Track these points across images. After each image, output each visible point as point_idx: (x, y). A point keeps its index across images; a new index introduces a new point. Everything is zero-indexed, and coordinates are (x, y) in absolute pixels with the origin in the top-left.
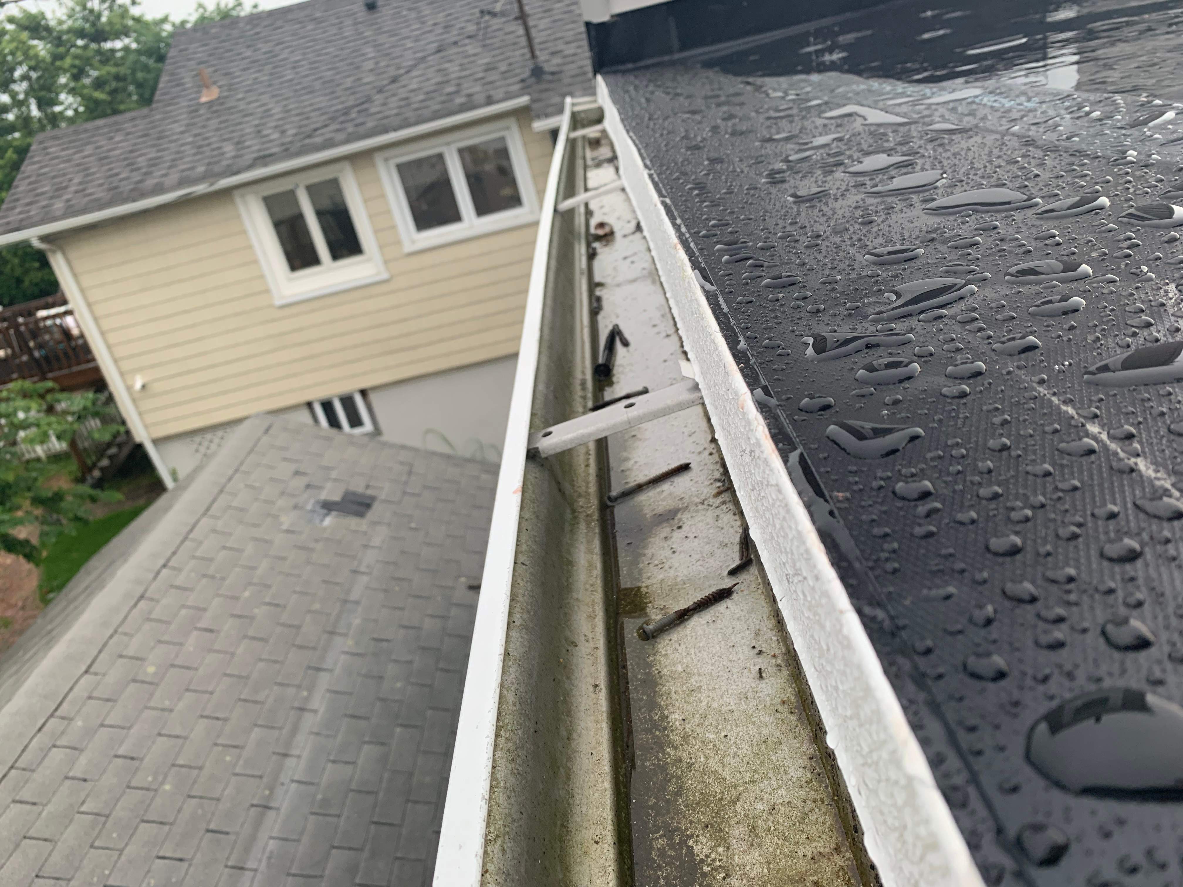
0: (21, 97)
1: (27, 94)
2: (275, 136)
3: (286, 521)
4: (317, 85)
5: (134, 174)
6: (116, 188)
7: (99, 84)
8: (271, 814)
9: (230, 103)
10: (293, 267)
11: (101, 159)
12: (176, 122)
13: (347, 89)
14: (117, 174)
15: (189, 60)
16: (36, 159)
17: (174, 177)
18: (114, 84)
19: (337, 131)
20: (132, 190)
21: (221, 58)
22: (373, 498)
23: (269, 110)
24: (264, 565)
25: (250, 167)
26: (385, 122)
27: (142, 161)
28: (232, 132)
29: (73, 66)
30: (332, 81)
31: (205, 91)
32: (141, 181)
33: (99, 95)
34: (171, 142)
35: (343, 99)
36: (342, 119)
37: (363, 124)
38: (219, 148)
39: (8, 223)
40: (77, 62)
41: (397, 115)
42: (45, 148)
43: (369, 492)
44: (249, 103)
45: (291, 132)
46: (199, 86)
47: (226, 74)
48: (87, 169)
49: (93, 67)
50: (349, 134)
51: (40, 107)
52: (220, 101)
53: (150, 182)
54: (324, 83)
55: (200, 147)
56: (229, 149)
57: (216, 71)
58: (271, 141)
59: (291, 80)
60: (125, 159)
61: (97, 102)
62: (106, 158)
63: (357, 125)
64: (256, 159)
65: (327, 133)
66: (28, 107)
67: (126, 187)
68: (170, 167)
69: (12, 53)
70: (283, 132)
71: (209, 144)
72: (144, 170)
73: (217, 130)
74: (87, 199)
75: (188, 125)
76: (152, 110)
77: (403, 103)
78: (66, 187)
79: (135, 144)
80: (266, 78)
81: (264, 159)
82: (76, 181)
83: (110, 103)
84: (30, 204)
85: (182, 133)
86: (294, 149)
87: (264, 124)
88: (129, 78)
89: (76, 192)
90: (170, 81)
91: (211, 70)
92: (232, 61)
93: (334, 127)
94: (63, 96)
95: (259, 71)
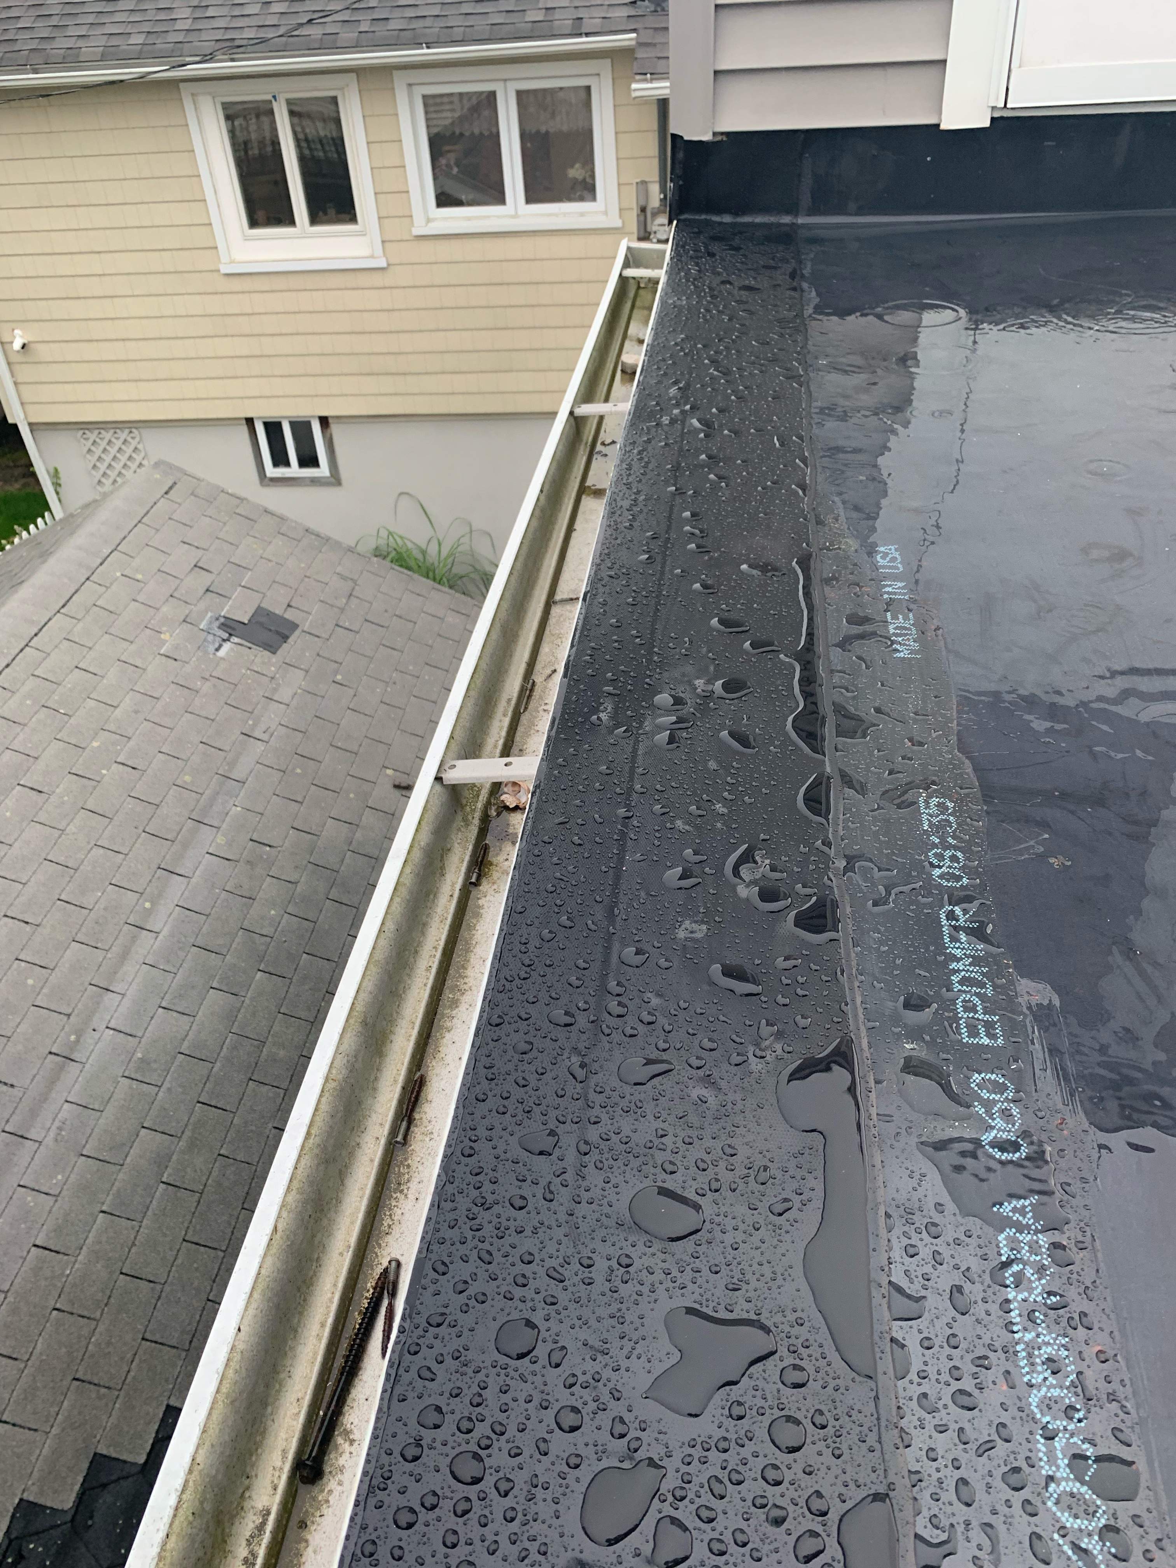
3: (169, 640)
5: (40, 26)
8: (73, 1069)
10: (253, 223)
14: (15, 22)
17: (97, 43)
20: (33, 52)
22: (294, 626)
24: (128, 703)
32: (48, 41)
37: (384, 20)
41: (436, 18)
43: (289, 615)
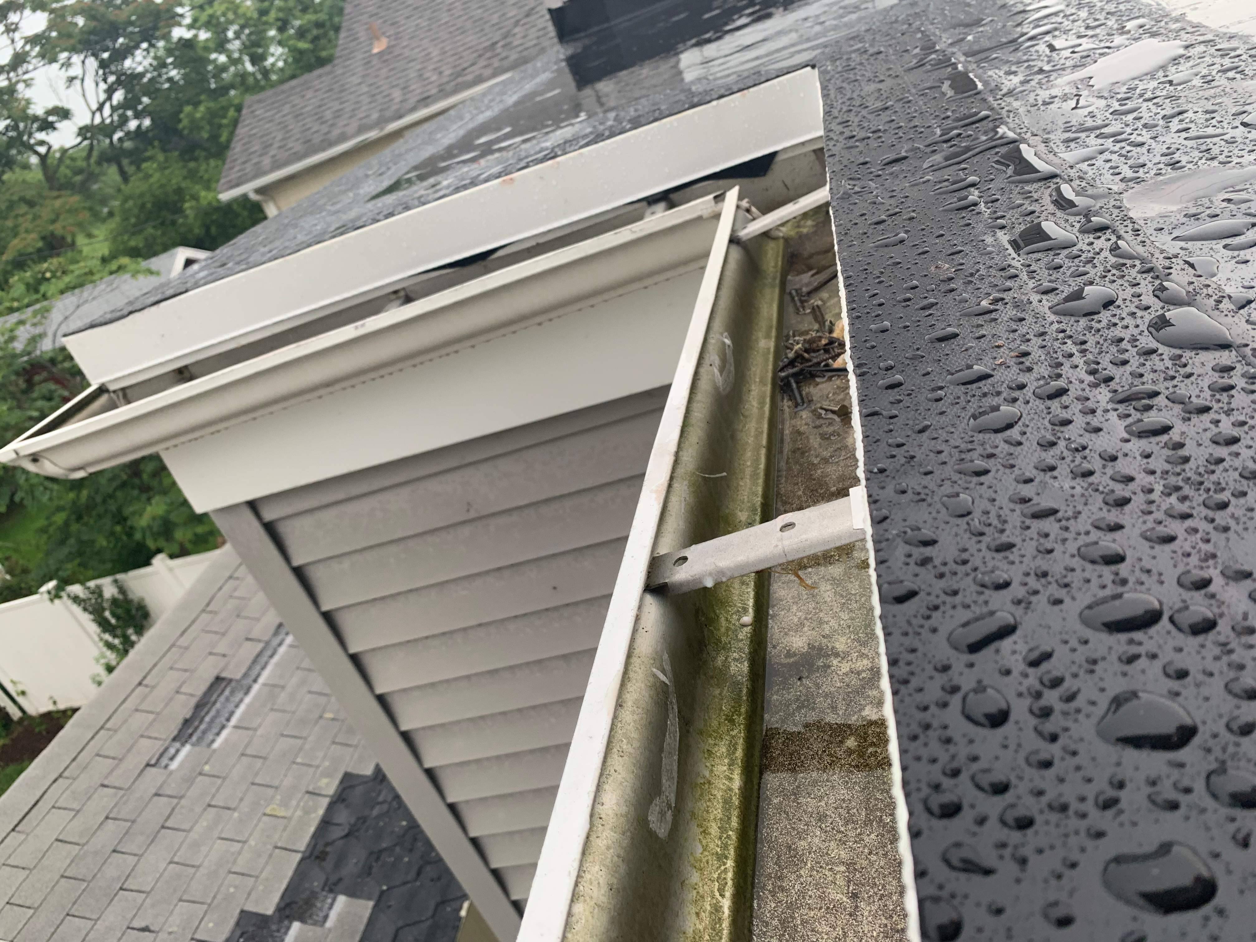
0: (236, 55)
1: (241, 51)
2: (434, 78)
4: (469, 24)
5: (323, 126)
6: (309, 141)
7: (301, 33)
9: (397, 51)
11: (297, 116)
12: (353, 75)
13: (493, 25)
14: (309, 129)
15: (362, 14)
16: (247, 122)
17: (354, 125)
18: (315, 32)
19: (485, 67)
20: (322, 141)
21: (388, 9)
23: (429, 54)
25: (413, 109)
26: (525, 53)
27: (328, 114)
28: (399, 78)
29: (278, 19)
30: (481, 19)
31: (376, 43)
32: (328, 132)
33: (303, 45)
34: (351, 93)
35: (490, 36)
36: (488, 54)
37: (506, 58)
38: (388, 95)
39: (230, 181)
40: (281, 15)
41: (535, 45)
42: (253, 112)
44: (413, 49)
45: (448, 72)
46: (371, 39)
47: (393, 24)
48: (286, 126)
49: (296, 18)
50: (496, 69)
51: (253, 64)
52: (389, 49)
53: (336, 132)
54: (475, 22)
55: (374, 95)
56: (397, 94)
57: (385, 22)
58: (431, 83)
59: (446, 23)
60: (316, 114)
61: (301, 52)
62: (301, 114)
63: (502, 59)
64: (419, 101)
65: (476, 70)
66: (243, 65)
67: (317, 139)
68: (351, 117)
69: (224, 14)
70: (441, 73)
71: (381, 93)
72: (330, 122)
73: (387, 78)
74: (287, 153)
75: (364, 76)
76: (334, 66)
77: (541, 33)
78: (271, 145)
79: (322, 99)
80: (425, 24)
81: (425, 101)
82: (278, 139)
83: (313, 51)
84: (244, 163)
85: (360, 84)
86: (449, 87)
87: (424, 68)
88: (328, 24)
89: (280, 147)
90: (348, 37)
91: (380, 21)
92: (398, 11)
93: (482, 63)
94: (272, 49)
95: (420, 17)
